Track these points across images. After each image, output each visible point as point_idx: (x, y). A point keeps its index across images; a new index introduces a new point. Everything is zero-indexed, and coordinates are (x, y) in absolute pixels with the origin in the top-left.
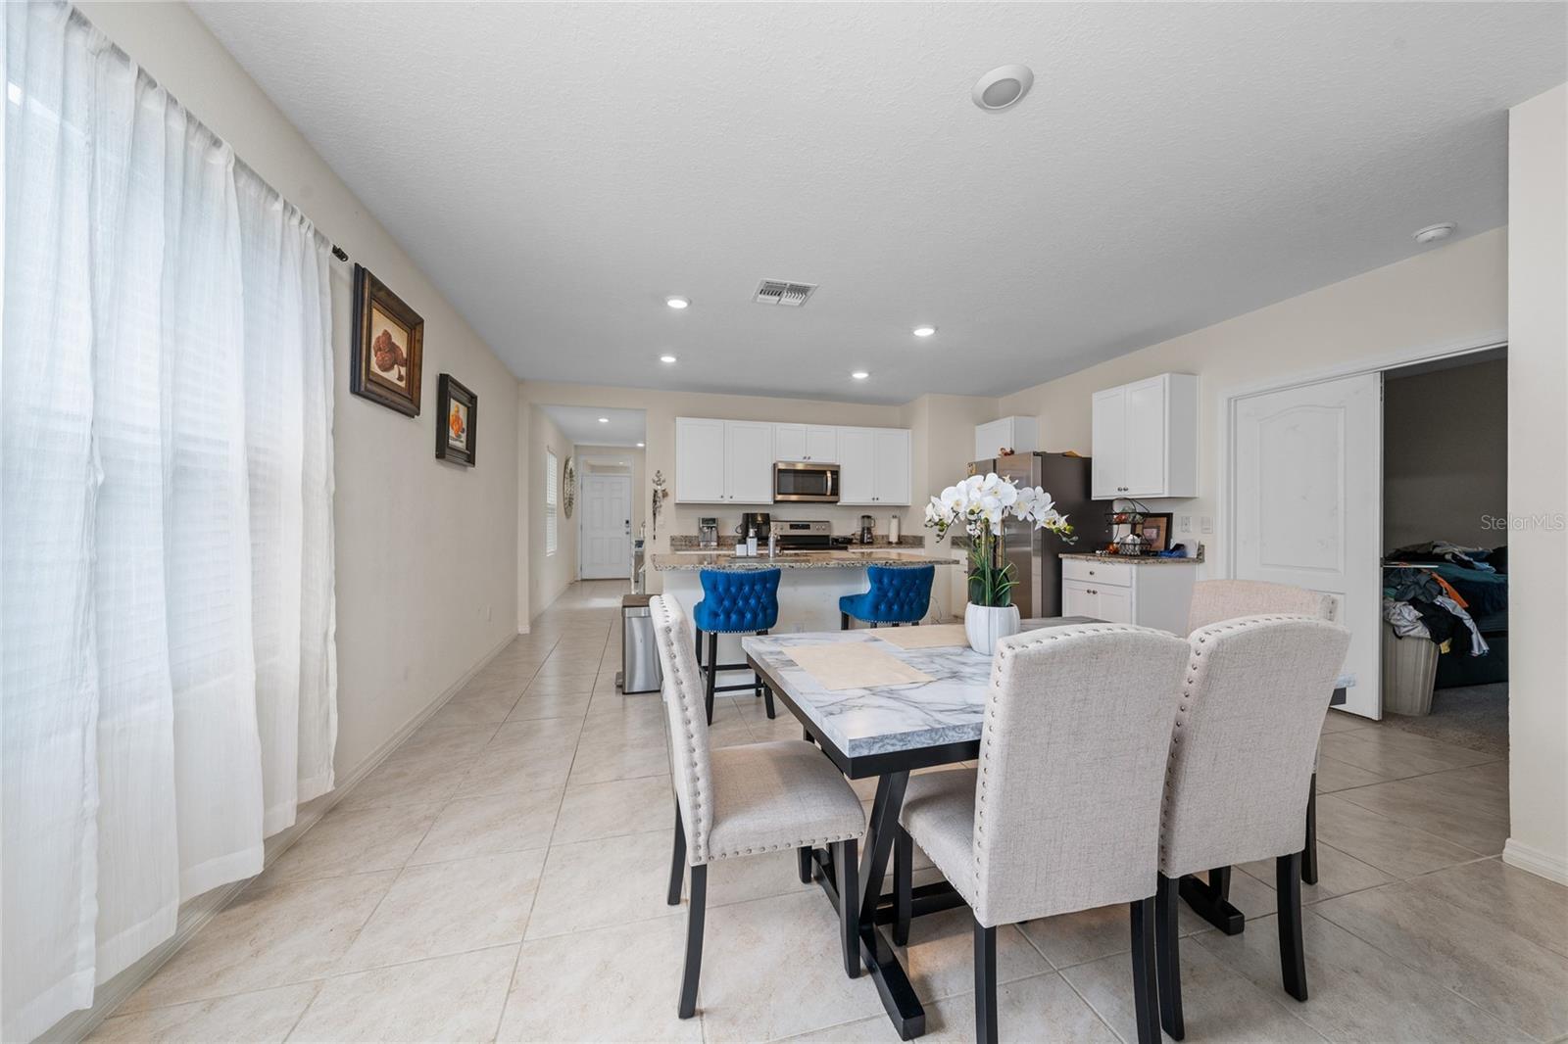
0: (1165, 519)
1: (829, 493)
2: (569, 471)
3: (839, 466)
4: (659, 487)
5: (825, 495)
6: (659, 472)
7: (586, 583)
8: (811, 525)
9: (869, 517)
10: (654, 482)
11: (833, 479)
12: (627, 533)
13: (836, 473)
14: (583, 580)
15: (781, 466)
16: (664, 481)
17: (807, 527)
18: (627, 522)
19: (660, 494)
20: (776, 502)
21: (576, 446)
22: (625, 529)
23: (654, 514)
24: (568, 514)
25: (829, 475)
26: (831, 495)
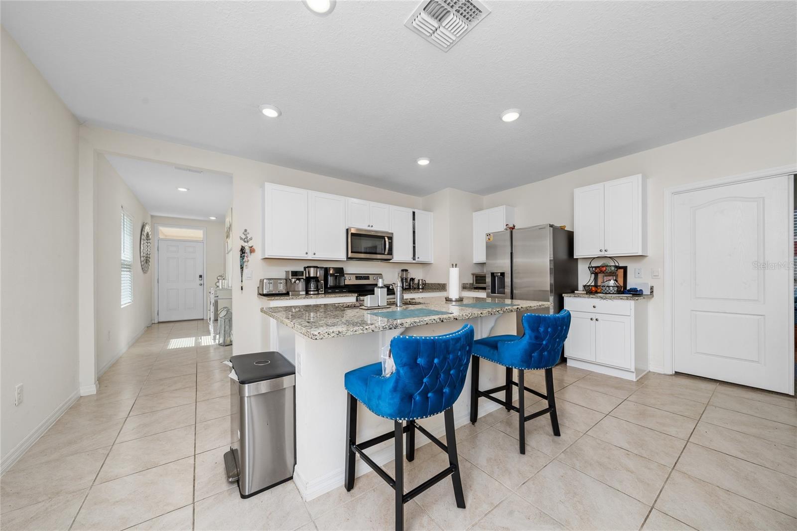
0: (622, 270)
1: (386, 253)
2: (145, 234)
3: (392, 234)
4: (246, 244)
5: (384, 254)
6: (246, 231)
7: (161, 325)
8: (370, 276)
9: (406, 270)
10: (241, 239)
11: (389, 242)
12: (201, 285)
13: (390, 238)
14: (159, 323)
15: (353, 231)
16: (251, 239)
17: (367, 278)
18: (201, 276)
19: (247, 250)
20: (348, 258)
21: (152, 217)
22: (198, 282)
23: (242, 268)
24: (145, 270)
25: (387, 239)
26: (388, 254)
